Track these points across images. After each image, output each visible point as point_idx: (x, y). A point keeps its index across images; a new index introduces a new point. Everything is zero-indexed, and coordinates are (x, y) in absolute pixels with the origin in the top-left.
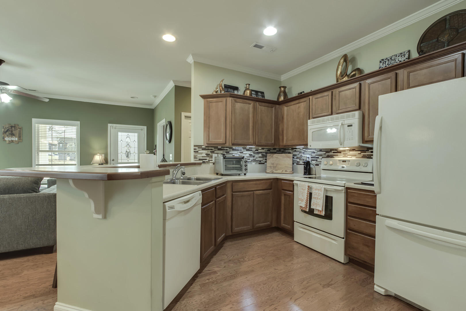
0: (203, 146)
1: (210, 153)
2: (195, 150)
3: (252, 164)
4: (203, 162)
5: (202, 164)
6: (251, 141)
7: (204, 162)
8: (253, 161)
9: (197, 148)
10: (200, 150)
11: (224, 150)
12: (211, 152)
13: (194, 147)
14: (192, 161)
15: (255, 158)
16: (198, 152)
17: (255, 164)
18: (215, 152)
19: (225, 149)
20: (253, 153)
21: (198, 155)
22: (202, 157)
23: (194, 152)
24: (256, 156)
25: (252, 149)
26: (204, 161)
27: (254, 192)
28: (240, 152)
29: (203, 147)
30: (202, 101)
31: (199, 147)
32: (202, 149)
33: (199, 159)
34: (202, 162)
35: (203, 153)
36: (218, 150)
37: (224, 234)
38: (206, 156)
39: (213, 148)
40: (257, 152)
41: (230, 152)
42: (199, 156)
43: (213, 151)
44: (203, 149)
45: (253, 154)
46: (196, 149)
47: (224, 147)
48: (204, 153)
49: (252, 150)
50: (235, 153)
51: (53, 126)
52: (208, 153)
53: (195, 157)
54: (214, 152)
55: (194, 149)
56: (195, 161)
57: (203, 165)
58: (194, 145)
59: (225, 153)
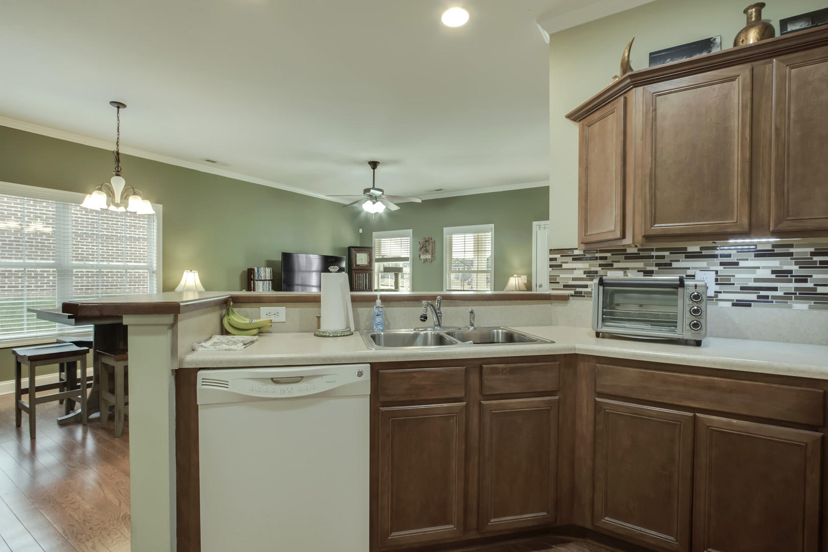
0: (577, 249)
1: (599, 269)
2: (554, 263)
3: (790, 307)
4: (576, 292)
5: (571, 298)
6: (739, 216)
7: (578, 295)
8: (796, 298)
9: (558, 256)
10: (567, 262)
11: (652, 257)
12: (600, 265)
13: (550, 254)
14: (546, 290)
15: (810, 285)
16: (561, 266)
17: (810, 307)
18: (616, 265)
19: (654, 254)
20: (796, 264)
21: (561, 276)
22: (574, 279)
23: (551, 266)
24: (815, 276)
25: (791, 250)
26: (578, 290)
27: (698, 415)
28: (722, 264)
29: (576, 252)
30: (574, 129)
31: (564, 252)
32: (573, 259)
33: (565, 286)
34: (572, 292)
35: (575, 269)
36: (626, 258)
37: (545, 513)
38: (585, 276)
39: (608, 255)
40: (821, 262)
41: (675, 265)
42: (564, 277)
43: (608, 261)
44: (577, 259)
45: (795, 268)
46: (555, 259)
47: (652, 250)
48: (579, 269)
49: (790, 254)
50: (694, 268)
51: (466, 235)
52: (593, 269)
53: (553, 281)
54: (612, 265)
55: (551, 259)
56: (553, 289)
57: (575, 303)
58: (551, 250)
59: (655, 269)
